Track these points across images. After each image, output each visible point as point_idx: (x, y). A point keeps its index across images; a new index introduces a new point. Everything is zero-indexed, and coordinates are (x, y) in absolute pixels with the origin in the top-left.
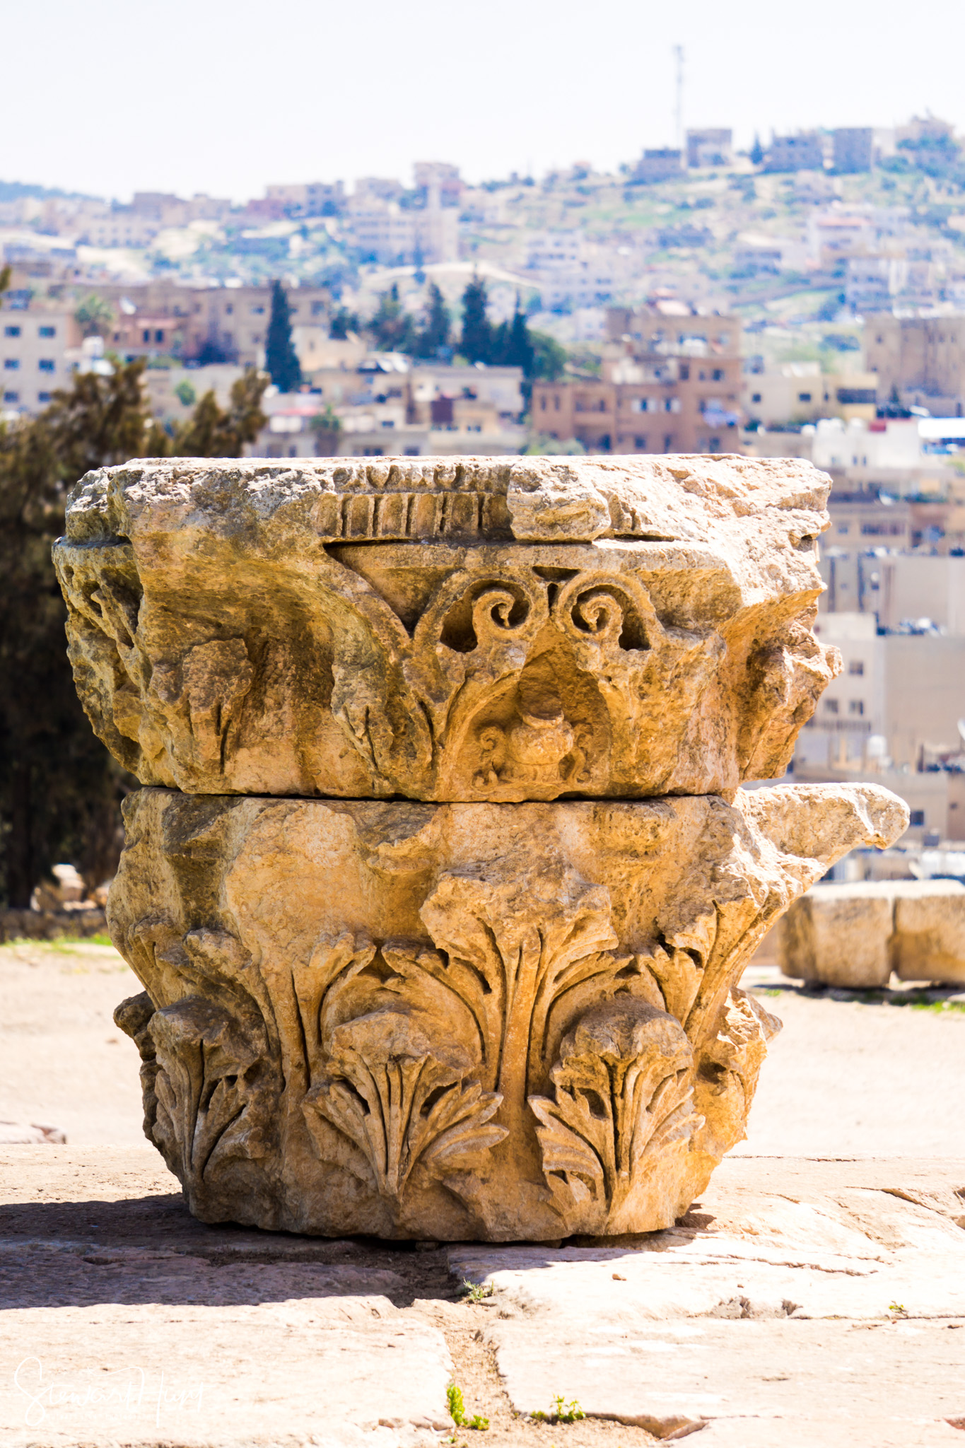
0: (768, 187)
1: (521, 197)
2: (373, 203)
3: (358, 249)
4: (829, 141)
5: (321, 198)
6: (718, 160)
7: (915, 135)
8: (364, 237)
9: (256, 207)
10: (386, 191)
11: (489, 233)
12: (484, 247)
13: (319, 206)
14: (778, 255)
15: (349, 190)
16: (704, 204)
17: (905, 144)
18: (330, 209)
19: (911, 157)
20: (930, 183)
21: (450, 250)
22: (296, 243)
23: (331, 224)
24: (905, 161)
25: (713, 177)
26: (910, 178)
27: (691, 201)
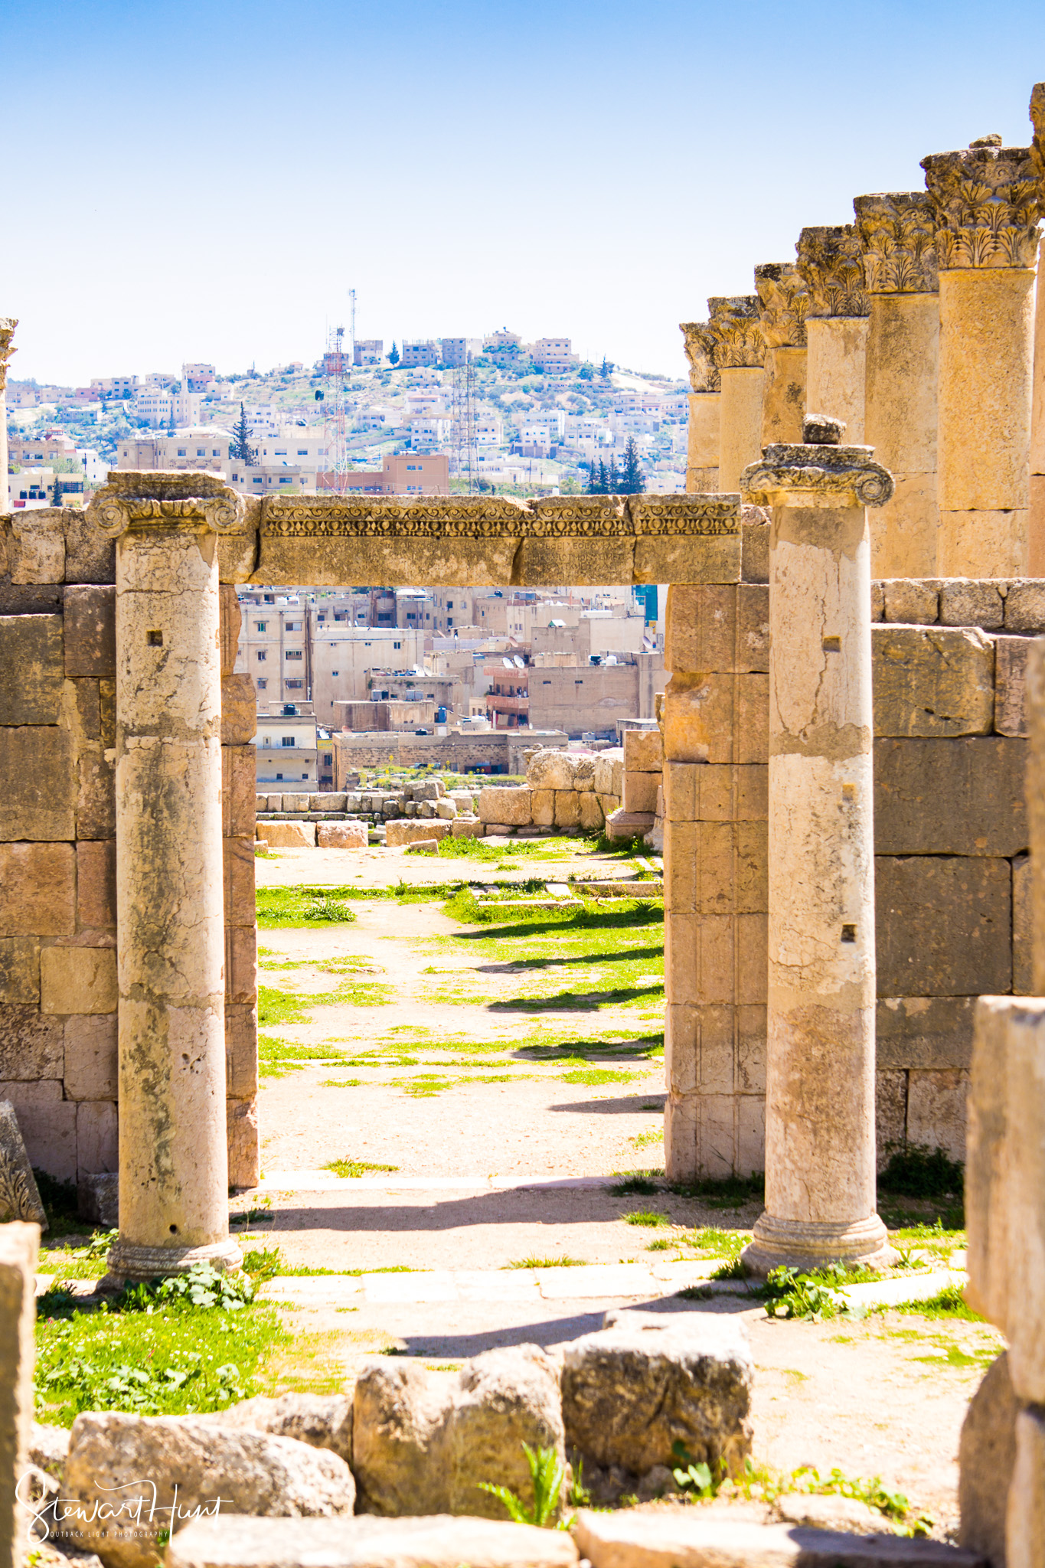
0: (398, 376)
1: (247, 385)
2: (154, 390)
3: (137, 418)
4: (439, 347)
5: (122, 387)
6: (373, 361)
7: (495, 344)
8: (141, 411)
9: (82, 393)
10: (166, 383)
11: (222, 407)
12: (217, 416)
13: (121, 393)
14: (382, 418)
15: (142, 381)
16: (358, 388)
17: (489, 349)
18: (127, 395)
19: (490, 356)
20: (499, 373)
21: (196, 418)
22: (100, 415)
23: (126, 403)
24: (486, 360)
25: (367, 371)
26: (487, 370)
27: (350, 386)
